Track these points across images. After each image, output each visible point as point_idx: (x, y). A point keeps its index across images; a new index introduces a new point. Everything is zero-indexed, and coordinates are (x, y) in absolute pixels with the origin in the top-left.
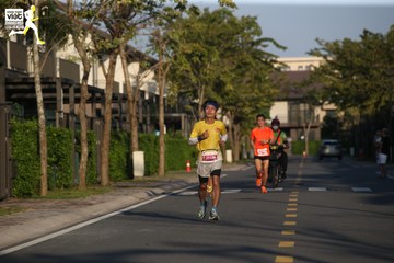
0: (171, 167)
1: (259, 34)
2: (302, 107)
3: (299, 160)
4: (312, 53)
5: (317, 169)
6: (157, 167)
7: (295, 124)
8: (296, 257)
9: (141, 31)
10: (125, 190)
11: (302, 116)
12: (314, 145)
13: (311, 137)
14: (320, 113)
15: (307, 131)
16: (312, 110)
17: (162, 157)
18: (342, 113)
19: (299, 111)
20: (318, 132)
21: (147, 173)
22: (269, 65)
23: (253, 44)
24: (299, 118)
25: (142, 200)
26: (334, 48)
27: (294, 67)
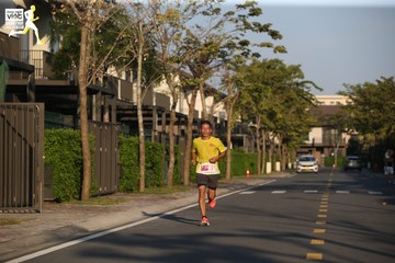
0: (235, 173)
1: (303, 77)
2: (333, 131)
3: (330, 171)
4: (340, 93)
5: (344, 178)
6: (225, 173)
7: (327, 144)
8: (326, 241)
9: (219, 73)
11: (333, 138)
12: (341, 160)
13: (339, 155)
14: (346, 137)
15: (336, 150)
16: (340, 135)
17: (229, 165)
18: (361, 138)
19: (331, 135)
20: (344, 150)
22: (309, 100)
23: (297, 84)
24: (331, 140)
26: (357, 89)
27: (327, 103)
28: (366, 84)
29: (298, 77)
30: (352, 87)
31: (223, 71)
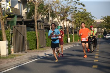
0: (75, 40)
1: (91, 15)
2: (100, 29)
3: (99, 39)
4: (101, 19)
5: (102, 40)
6: (73, 41)
7: (98, 32)
8: (99, 57)
9: (69, 16)
10: (67, 45)
11: (100, 30)
12: (102, 36)
13: (101, 34)
14: (103, 30)
15: (101, 33)
16: (101, 29)
17: (73, 39)
18: (107, 30)
19: (99, 30)
20: (103, 33)
21: (71, 42)
22: (93, 21)
23: (90, 17)
24: (99, 31)
25: (70, 47)
26: (105, 18)
27: (98, 22)
28: (108, 16)
29: (90, 15)
30: (104, 17)
31: (71, 15)
